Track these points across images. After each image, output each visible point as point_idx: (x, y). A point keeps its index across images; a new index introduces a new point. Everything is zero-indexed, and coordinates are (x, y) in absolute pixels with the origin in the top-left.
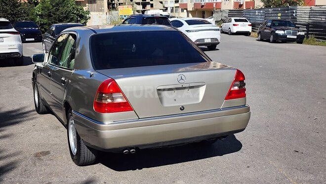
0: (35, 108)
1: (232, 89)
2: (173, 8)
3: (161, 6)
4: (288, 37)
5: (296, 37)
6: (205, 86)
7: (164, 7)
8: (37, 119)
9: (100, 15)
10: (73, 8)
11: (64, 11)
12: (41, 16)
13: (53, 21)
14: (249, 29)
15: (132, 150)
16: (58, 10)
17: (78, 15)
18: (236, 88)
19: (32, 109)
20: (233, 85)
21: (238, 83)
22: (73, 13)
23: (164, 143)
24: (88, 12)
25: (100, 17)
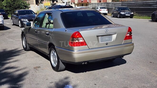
0: (23, 49)
1: (127, 35)
2: (67, 2)
3: (61, 2)
4: (126, 15)
5: (129, 15)
6: (116, 34)
7: (63, 2)
8: (27, 53)
9: (35, 6)
10: (22, 3)
11: (18, 4)
12: (6, 6)
13: (12, 9)
14: (107, 12)
15: (86, 63)
16: (14, 3)
17: (24, 6)
18: (128, 35)
19: (21, 49)
20: (128, 34)
21: (129, 33)
22: (22, 5)
23: (99, 59)
24: (29, 5)
25: (34, 7)
